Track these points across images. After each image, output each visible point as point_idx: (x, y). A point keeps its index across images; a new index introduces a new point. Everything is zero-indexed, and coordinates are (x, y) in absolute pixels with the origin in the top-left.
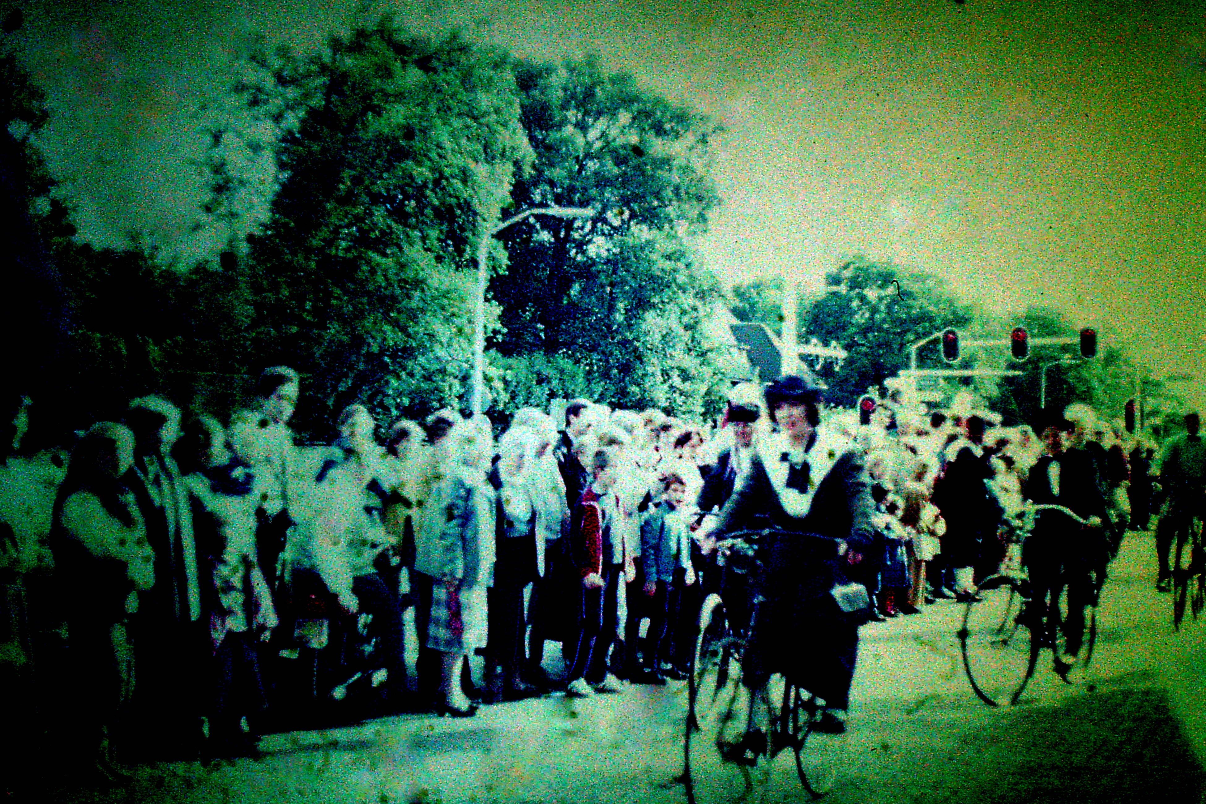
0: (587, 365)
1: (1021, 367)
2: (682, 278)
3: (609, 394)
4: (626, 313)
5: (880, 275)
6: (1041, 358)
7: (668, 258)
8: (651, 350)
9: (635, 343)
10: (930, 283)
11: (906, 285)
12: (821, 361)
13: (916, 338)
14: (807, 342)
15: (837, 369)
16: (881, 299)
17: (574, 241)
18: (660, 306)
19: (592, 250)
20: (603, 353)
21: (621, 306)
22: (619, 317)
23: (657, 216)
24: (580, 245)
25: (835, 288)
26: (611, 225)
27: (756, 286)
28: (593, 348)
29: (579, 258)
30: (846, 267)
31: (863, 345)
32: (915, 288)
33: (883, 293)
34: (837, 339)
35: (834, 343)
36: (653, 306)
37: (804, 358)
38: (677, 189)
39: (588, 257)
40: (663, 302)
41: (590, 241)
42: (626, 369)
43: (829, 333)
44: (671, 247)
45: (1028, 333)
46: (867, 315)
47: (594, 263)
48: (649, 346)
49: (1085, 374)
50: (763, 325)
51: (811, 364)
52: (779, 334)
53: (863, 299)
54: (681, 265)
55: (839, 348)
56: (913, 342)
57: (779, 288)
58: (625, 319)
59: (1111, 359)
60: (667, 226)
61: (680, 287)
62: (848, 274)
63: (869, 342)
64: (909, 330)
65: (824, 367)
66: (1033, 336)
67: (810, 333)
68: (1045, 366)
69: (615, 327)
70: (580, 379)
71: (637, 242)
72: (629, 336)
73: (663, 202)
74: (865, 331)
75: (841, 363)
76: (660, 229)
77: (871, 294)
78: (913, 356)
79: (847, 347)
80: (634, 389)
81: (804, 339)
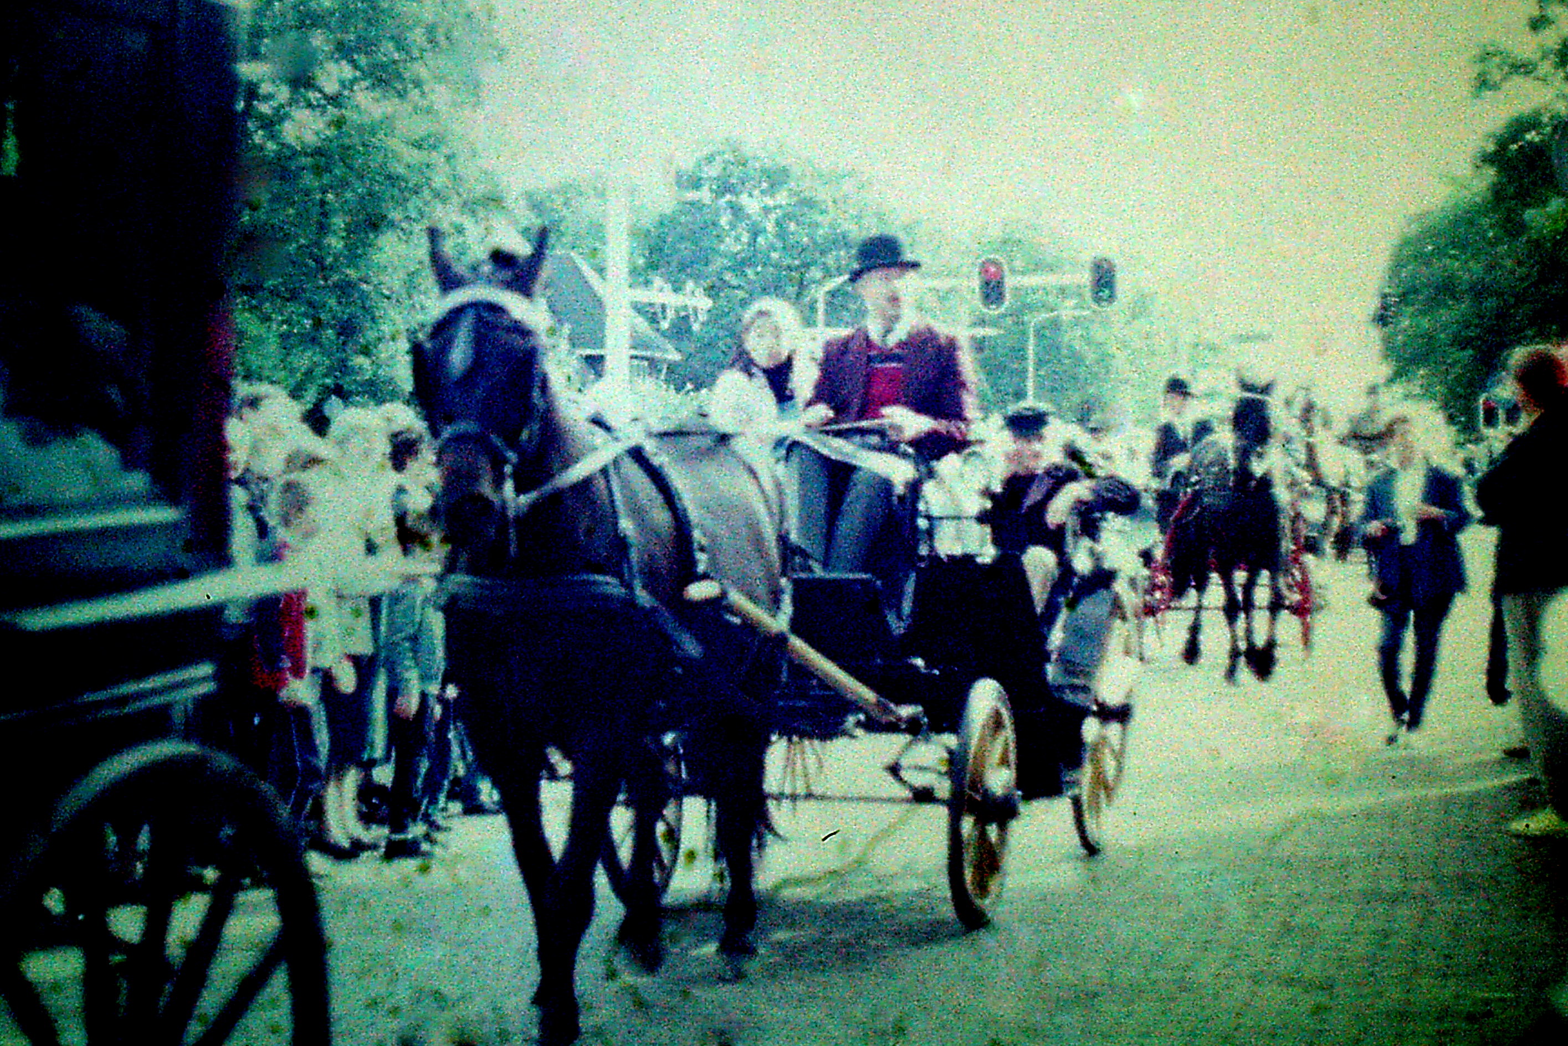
0: (283, 322)
1: (994, 323)
2: (439, 181)
3: (319, 371)
4: (348, 237)
5: (764, 171)
6: (1028, 307)
7: (418, 145)
8: (388, 298)
9: (364, 286)
10: (847, 186)
11: (808, 187)
12: (670, 314)
13: (824, 277)
14: (647, 283)
15: (696, 327)
16: (766, 210)
17: (261, 117)
18: (404, 225)
19: (289, 132)
20: (311, 304)
21: (338, 222)
22: (335, 243)
23: (399, 76)
24: (270, 124)
25: (691, 195)
26: (321, 91)
27: (562, 190)
28: (293, 296)
29: (271, 146)
30: (710, 159)
31: (739, 287)
32: (823, 194)
33: (770, 202)
34: (697, 277)
35: (690, 285)
36: (392, 225)
37: (639, 308)
38: (431, 30)
39: (283, 144)
40: (408, 218)
41: (287, 116)
42: (347, 330)
43: (683, 267)
44: (420, 127)
45: (1005, 267)
46: (745, 238)
47: (295, 153)
48: (387, 292)
49: (1098, 334)
50: (572, 254)
51: (653, 320)
52: (601, 271)
53: (736, 210)
54: (437, 158)
55: (699, 292)
56: (819, 283)
57: (601, 194)
58: (346, 246)
59: (1140, 309)
60: (414, 94)
61: (437, 195)
62: (713, 171)
63: (750, 282)
64: (814, 262)
65: (673, 325)
66: (1013, 271)
67: (653, 266)
68: (1034, 320)
69: (329, 260)
70: (273, 345)
71: (366, 120)
72: (352, 273)
73: (408, 52)
74: (740, 265)
75: (702, 317)
76: (401, 95)
77: (752, 204)
78: (821, 306)
79: (712, 291)
80: (361, 360)
81: (640, 276)
